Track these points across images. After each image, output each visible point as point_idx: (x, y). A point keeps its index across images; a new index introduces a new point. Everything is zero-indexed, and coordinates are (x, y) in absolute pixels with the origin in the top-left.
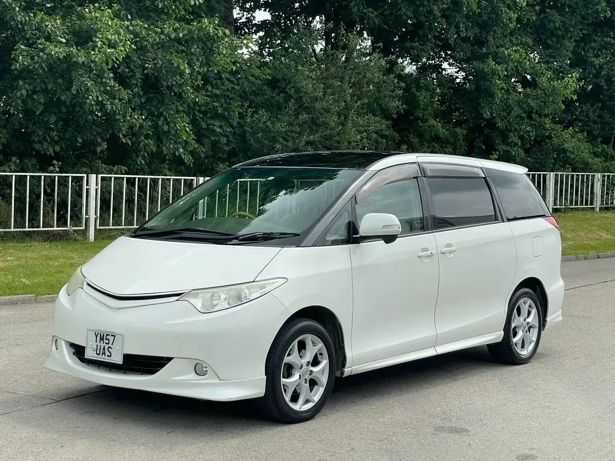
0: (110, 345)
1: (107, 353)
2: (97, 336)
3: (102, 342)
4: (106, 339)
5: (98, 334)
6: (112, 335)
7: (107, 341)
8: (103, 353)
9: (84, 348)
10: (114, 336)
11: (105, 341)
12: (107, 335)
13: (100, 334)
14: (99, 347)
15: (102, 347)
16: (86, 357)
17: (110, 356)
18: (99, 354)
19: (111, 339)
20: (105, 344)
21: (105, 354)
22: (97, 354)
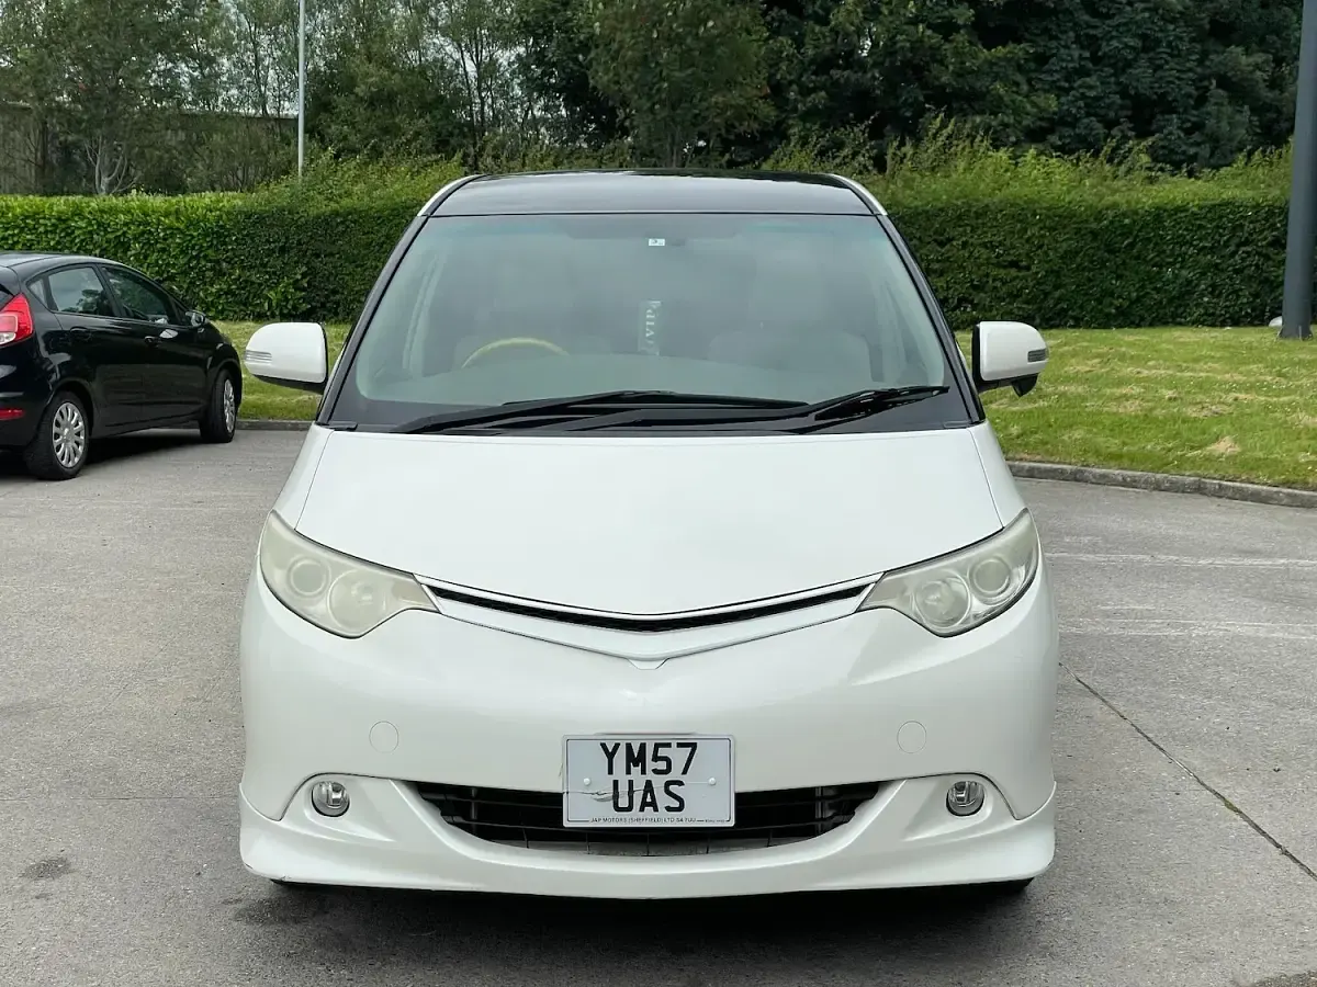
0: (675, 774)
1: (663, 800)
2: (610, 756)
3: (636, 770)
4: (656, 758)
5: (617, 746)
6: (680, 745)
7: (662, 765)
8: (644, 805)
9: (555, 800)
10: (694, 746)
11: (650, 765)
12: (657, 746)
13: (629, 747)
14: (623, 789)
15: (639, 786)
16: (566, 824)
17: (680, 809)
18: (630, 809)
19: (678, 756)
20: (650, 775)
21: (654, 804)
22: (617, 809)
